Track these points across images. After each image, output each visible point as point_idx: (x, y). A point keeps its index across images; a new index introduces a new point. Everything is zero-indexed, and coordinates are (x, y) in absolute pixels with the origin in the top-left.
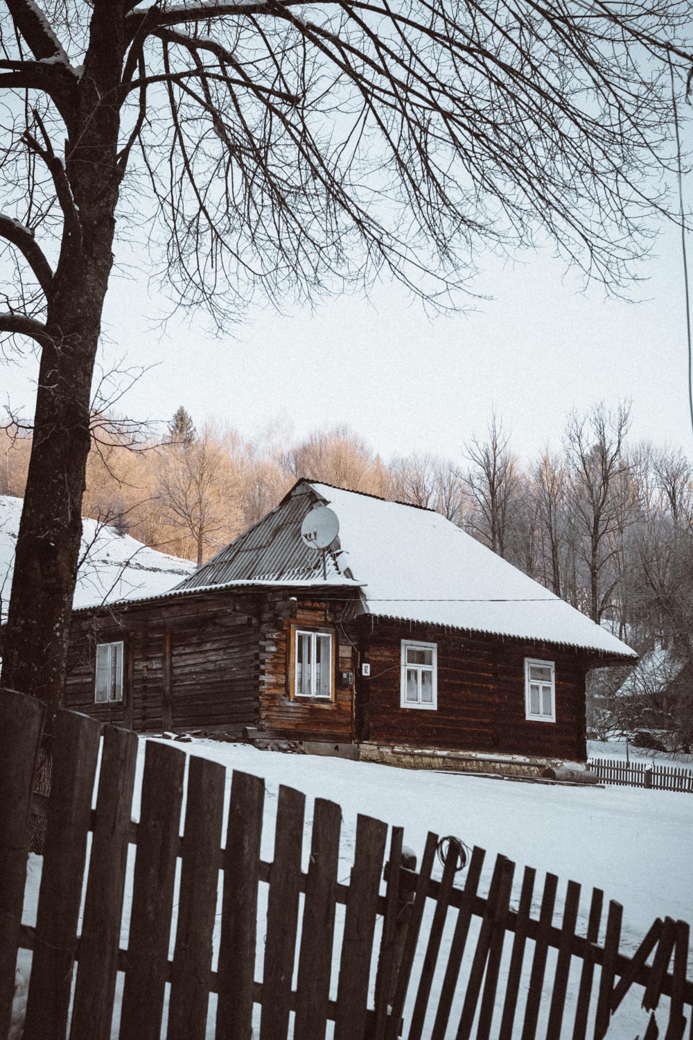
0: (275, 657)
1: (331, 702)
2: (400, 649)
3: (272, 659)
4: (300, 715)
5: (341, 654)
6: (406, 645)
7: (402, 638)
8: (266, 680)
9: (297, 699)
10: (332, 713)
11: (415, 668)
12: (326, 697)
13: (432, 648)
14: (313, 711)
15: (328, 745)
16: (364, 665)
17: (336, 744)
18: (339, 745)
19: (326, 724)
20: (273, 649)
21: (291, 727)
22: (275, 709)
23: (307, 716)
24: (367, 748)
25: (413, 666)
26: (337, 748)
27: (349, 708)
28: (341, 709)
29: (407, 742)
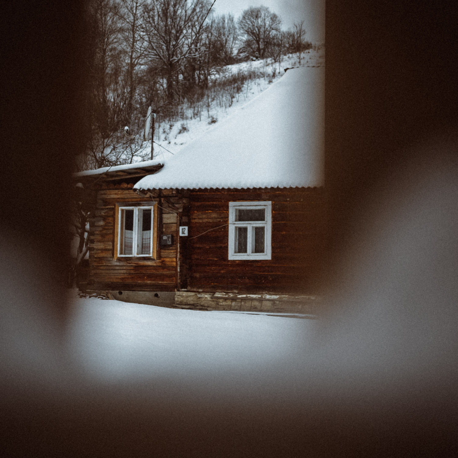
0: (104, 229)
1: (153, 260)
2: (228, 210)
3: (101, 231)
4: (125, 271)
5: (165, 221)
6: (233, 207)
7: (229, 201)
8: (95, 247)
9: (120, 259)
10: (155, 268)
11: (244, 226)
12: (147, 255)
13: (267, 206)
14: (138, 267)
15: (147, 294)
16: (181, 228)
17: (155, 293)
18: (159, 293)
19: (150, 277)
20: (102, 223)
21: (117, 280)
22: (102, 268)
23: (132, 272)
24: (181, 295)
25: (242, 224)
26: (156, 295)
27: (175, 264)
28: (165, 264)
29: (236, 288)
